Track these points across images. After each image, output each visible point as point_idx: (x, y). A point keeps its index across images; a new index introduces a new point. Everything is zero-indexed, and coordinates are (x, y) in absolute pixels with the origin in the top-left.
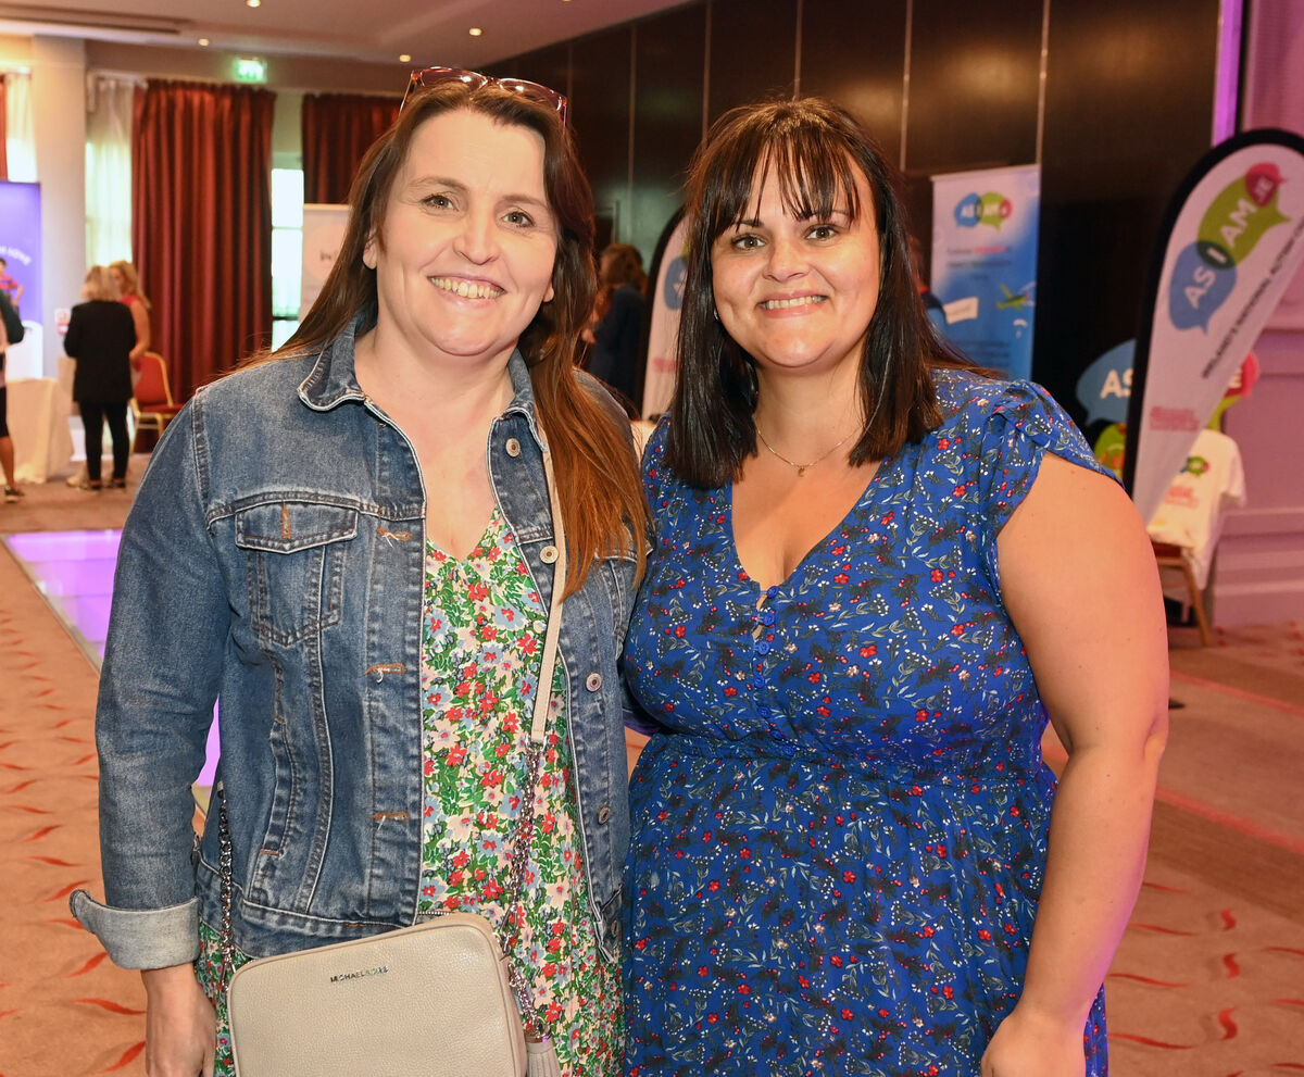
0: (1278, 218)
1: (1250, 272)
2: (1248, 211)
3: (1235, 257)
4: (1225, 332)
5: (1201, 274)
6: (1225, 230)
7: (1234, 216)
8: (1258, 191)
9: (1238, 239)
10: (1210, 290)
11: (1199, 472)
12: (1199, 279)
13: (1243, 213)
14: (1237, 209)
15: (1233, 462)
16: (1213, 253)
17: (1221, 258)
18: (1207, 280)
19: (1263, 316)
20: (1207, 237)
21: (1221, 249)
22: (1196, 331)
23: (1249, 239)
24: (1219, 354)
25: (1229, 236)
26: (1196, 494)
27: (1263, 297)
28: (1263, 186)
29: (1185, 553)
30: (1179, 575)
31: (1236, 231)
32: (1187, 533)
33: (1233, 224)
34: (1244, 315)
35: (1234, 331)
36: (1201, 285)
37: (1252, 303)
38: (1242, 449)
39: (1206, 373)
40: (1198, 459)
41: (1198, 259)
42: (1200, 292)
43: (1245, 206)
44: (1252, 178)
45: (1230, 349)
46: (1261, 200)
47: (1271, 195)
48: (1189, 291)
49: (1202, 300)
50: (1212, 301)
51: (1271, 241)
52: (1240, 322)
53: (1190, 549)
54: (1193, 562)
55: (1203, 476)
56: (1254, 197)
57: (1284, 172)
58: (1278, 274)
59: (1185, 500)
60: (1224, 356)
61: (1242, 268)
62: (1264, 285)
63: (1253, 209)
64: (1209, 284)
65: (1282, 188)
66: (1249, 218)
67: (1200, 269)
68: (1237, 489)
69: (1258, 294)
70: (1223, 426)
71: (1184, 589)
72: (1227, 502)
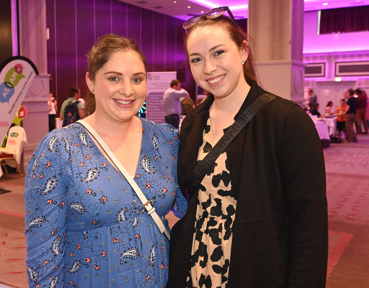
0: (23, 77)
1: (18, 89)
2: (16, 75)
3: (14, 85)
4: (13, 103)
5: (6, 90)
6: (11, 79)
7: (13, 76)
8: (18, 70)
9: (14, 81)
10: (8, 93)
11: (16, 136)
12: (5, 91)
13: (15, 75)
14: (13, 74)
15: (24, 134)
16: (8, 84)
17: (11, 86)
18: (8, 91)
19: (22, 99)
20: (7, 81)
21: (10, 84)
22: (6, 103)
23: (17, 81)
24: (12, 108)
25: (12, 81)
26: (16, 142)
27: (21, 95)
28: (19, 69)
29: (14, 156)
30: (13, 161)
31: (14, 80)
32: (15, 151)
33: (13, 78)
34: (17, 99)
35: (15, 103)
36: (6, 92)
37: (19, 96)
38: (25, 130)
39: (10, 113)
40: (16, 133)
41: (5, 86)
42: (6, 94)
43: (15, 74)
44: (16, 67)
45: (14, 107)
46: (19, 72)
47: (21, 71)
48: (3, 94)
49: (7, 96)
50: (10, 96)
51: (22, 82)
52: (16, 100)
53: (15, 155)
54: (16, 158)
55: (17, 137)
56: (17, 72)
57: (23, 66)
58: (24, 89)
59: (14, 143)
60: (13, 109)
61: (16, 88)
62: (21, 92)
63: (17, 74)
64: (8, 92)
65: (24, 70)
66: (16, 76)
67: (6, 89)
68: (25, 140)
69: (20, 94)
70: (22, 125)
71: (15, 165)
72: (23, 143)
